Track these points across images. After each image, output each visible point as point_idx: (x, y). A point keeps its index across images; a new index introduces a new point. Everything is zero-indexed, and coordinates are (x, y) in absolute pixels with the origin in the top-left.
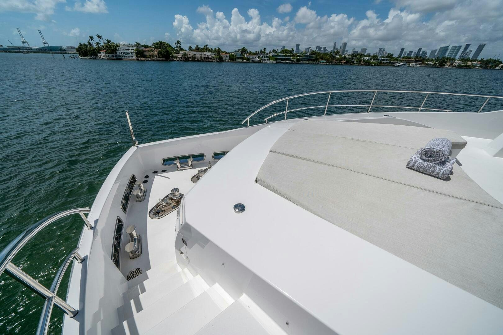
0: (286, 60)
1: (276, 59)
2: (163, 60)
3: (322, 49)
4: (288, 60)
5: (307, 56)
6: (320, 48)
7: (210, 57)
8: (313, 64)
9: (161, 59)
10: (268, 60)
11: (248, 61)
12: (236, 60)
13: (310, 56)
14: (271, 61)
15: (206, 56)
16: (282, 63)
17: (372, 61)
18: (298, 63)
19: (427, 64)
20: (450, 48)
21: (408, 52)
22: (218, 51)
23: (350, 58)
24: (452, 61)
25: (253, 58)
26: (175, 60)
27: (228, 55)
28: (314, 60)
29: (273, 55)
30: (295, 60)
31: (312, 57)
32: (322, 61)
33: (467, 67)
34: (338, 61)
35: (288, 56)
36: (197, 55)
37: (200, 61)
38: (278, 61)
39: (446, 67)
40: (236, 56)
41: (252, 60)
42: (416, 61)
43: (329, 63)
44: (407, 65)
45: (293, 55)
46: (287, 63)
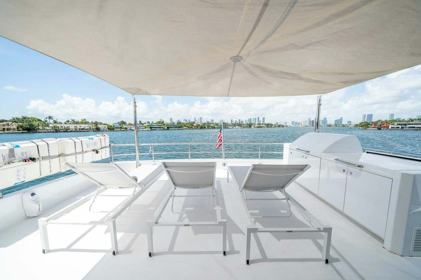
0: (159, 128)
1: (151, 128)
2: (22, 133)
3: (188, 121)
4: (161, 128)
5: (175, 125)
6: (186, 121)
7: (87, 128)
8: (180, 129)
9: (21, 132)
10: (144, 128)
11: (126, 130)
12: (113, 129)
13: (176, 125)
14: (147, 129)
15: (83, 128)
16: (156, 130)
17: (216, 126)
18: (168, 130)
19: (244, 127)
20: (252, 119)
21: (235, 121)
22: (96, 123)
23: (202, 125)
24: (254, 125)
25: (131, 127)
26: (42, 132)
27: (106, 126)
28: (179, 127)
29: (148, 125)
30: (166, 128)
31: (178, 125)
32: (185, 127)
33: (261, 127)
34: (196, 127)
35: (160, 125)
36: (70, 127)
37: (75, 131)
38: (152, 129)
39: (252, 127)
40: (114, 126)
41: (130, 129)
42: (238, 125)
43: (190, 128)
44: (234, 127)
45: (164, 125)
46: (160, 130)
